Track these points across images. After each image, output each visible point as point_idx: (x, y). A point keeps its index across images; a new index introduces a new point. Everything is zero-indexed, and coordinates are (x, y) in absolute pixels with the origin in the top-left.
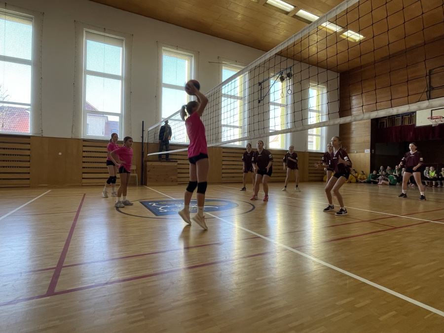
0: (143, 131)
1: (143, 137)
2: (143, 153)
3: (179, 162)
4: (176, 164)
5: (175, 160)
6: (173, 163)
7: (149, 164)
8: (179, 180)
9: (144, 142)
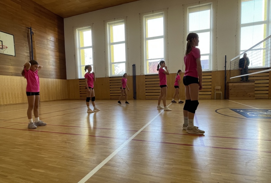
0: (226, 62)
1: (225, 67)
2: (226, 77)
3: (256, 82)
4: (253, 84)
5: (253, 81)
6: (251, 83)
7: (230, 84)
8: (256, 96)
9: (226, 70)
